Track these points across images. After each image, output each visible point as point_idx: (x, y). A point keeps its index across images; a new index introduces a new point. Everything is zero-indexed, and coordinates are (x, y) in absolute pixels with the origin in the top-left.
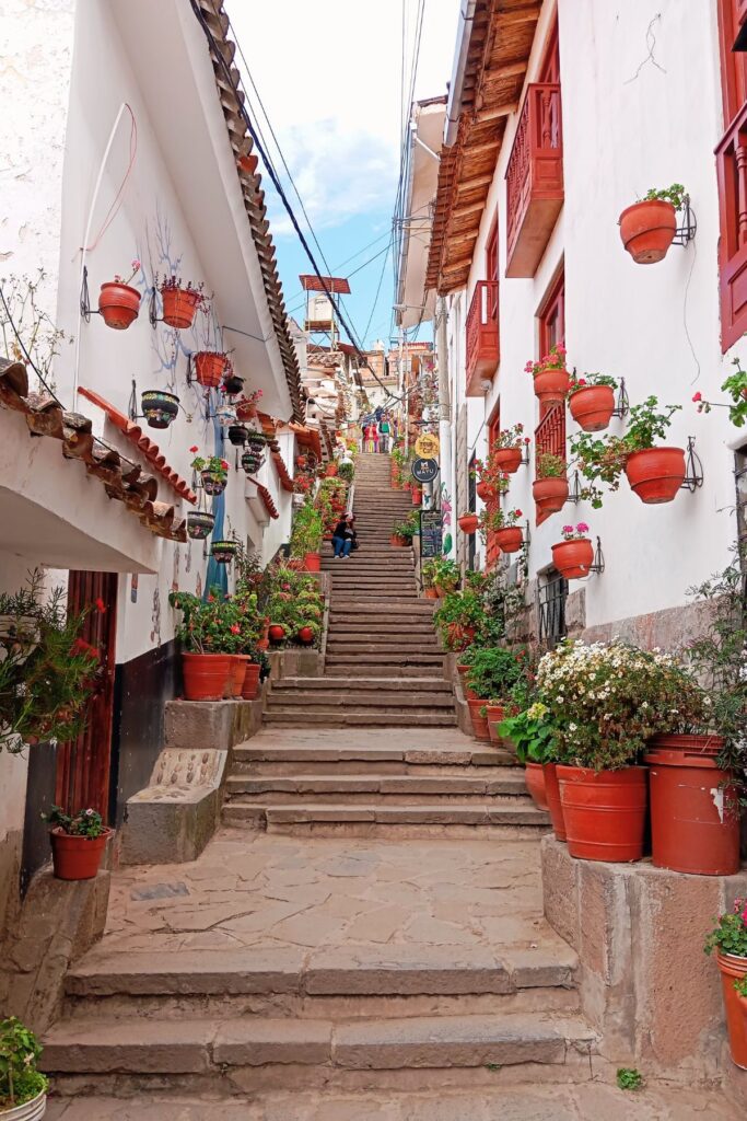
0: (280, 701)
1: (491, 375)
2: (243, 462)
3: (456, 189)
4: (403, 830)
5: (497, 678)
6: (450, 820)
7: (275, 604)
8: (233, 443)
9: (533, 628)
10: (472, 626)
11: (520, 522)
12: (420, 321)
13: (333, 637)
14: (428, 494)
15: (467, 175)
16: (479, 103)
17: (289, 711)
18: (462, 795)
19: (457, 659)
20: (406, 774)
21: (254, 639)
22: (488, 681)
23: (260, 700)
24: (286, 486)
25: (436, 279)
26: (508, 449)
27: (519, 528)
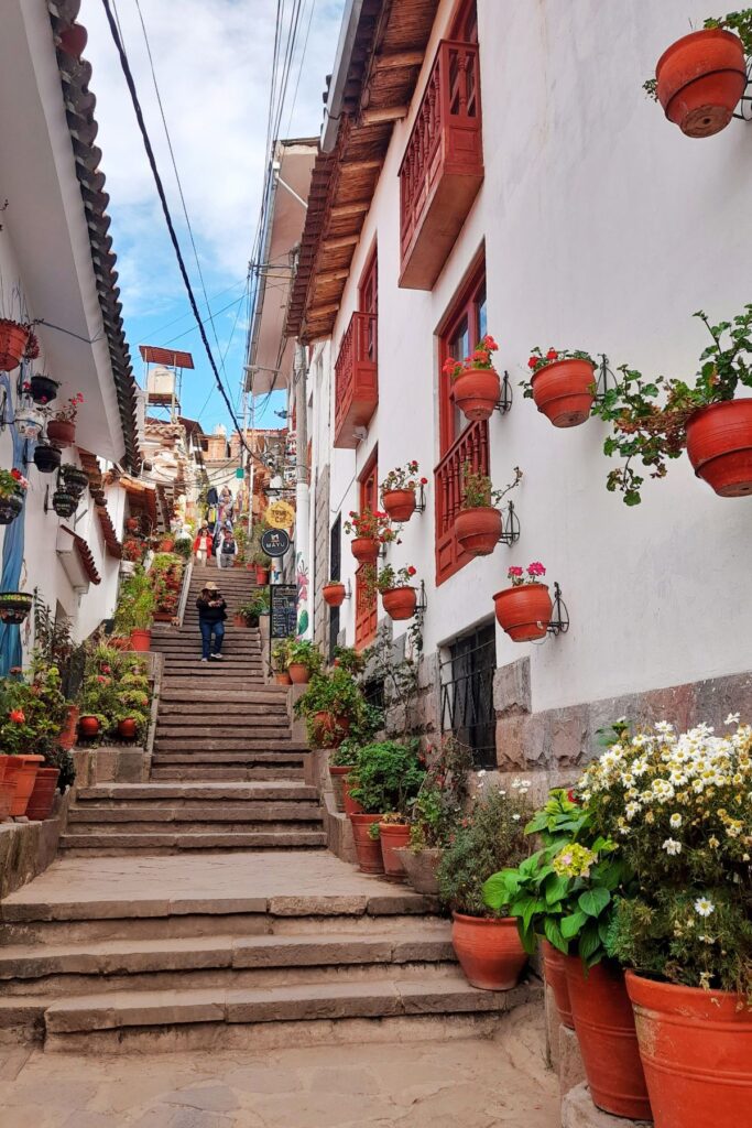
0: (86, 819)
1: (366, 421)
2: (55, 502)
3: (329, 215)
4: (269, 1034)
5: (391, 783)
6: (342, 1013)
7: (90, 690)
8: (39, 469)
9: (432, 716)
10: (346, 715)
11: (413, 582)
12: (272, 388)
13: (163, 731)
14: (277, 570)
15: (342, 200)
16: (365, 100)
17: (99, 833)
18: (356, 965)
19: (327, 758)
20: (271, 932)
21: (51, 732)
22: (379, 788)
23: (58, 818)
24: (113, 551)
25: (298, 325)
26: (400, 491)
27: (412, 589)
